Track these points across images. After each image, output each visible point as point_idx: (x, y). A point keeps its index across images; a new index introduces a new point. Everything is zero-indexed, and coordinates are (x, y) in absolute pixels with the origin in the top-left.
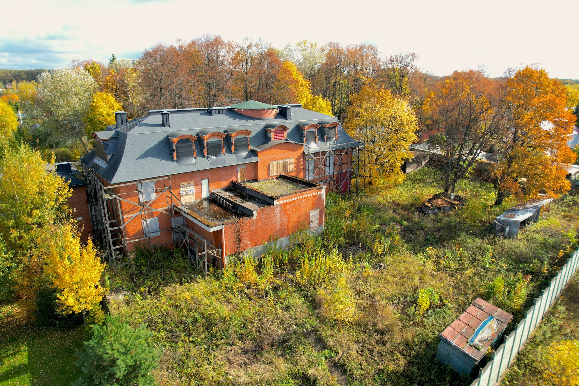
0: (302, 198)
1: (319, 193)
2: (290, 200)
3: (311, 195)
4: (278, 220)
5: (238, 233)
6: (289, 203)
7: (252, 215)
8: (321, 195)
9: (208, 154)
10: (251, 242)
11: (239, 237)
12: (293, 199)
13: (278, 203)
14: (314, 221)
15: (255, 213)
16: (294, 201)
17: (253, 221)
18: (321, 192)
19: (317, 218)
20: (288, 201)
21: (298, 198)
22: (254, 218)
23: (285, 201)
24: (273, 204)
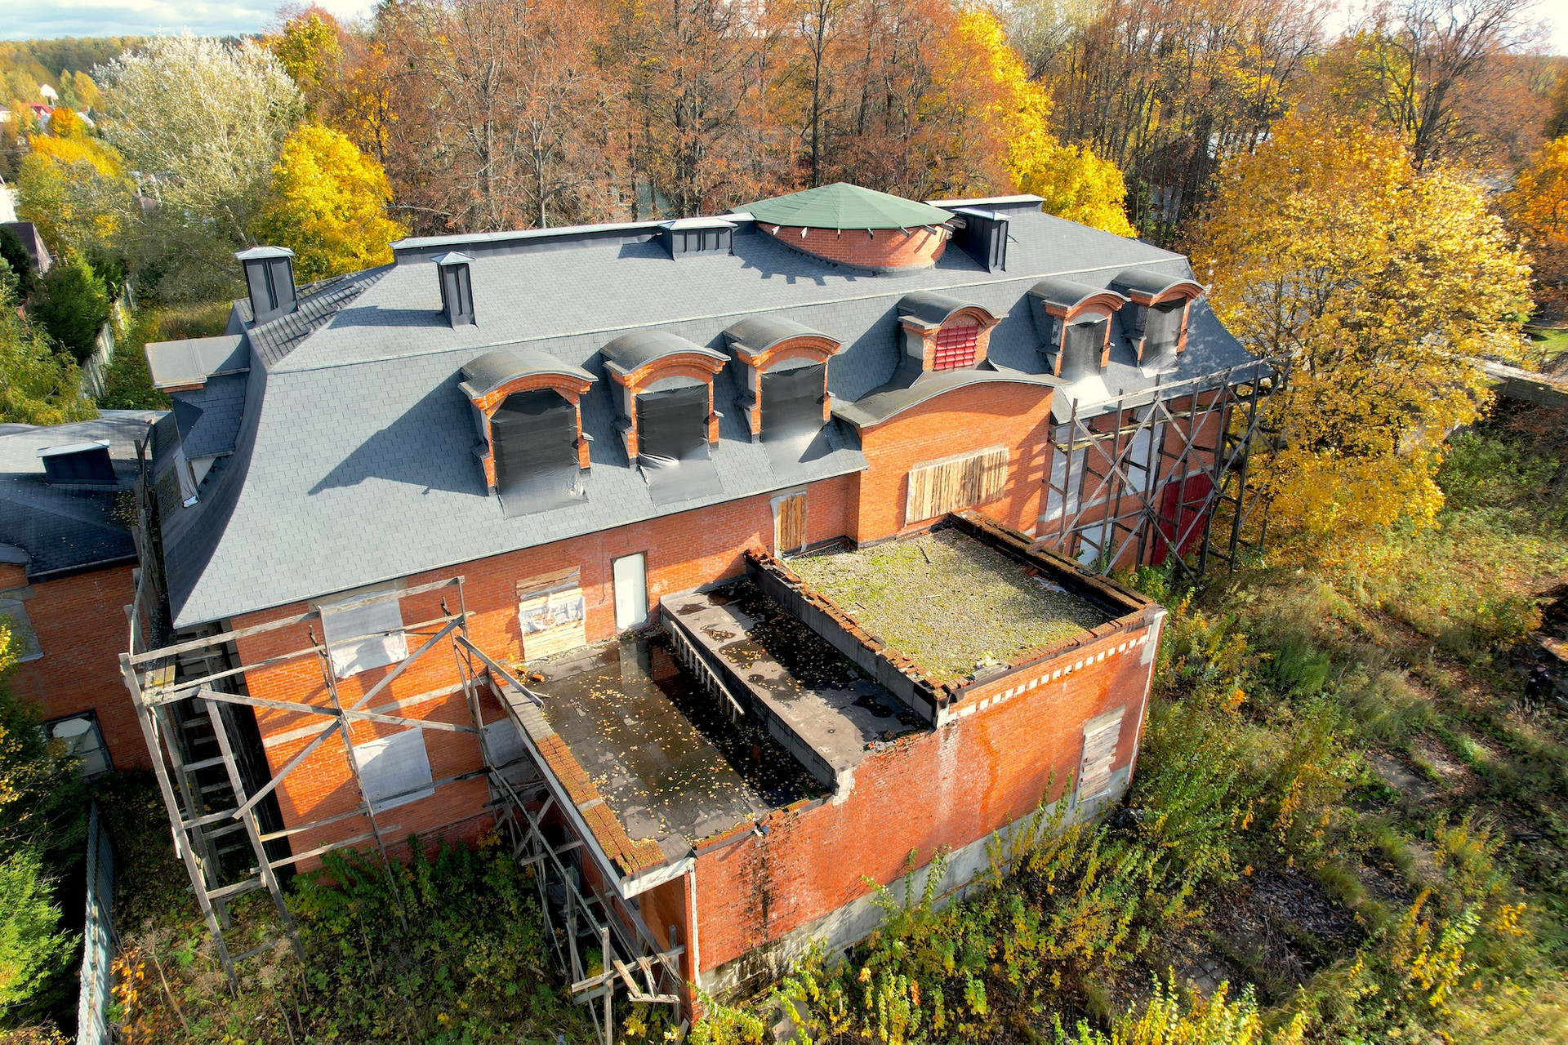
0: (1061, 678)
1: (1133, 643)
2: (1009, 694)
3: (1101, 657)
4: (946, 786)
5: (762, 873)
6: (1001, 709)
7: (830, 788)
8: (1138, 650)
9: (642, 449)
10: (819, 895)
11: (766, 887)
12: (1021, 689)
13: (954, 716)
14: (1097, 759)
15: (845, 781)
16: (1026, 694)
17: (836, 810)
18: (1143, 640)
19: (1110, 745)
20: (997, 699)
21: (1045, 679)
22: (840, 799)
23: (984, 705)
24: (929, 725)
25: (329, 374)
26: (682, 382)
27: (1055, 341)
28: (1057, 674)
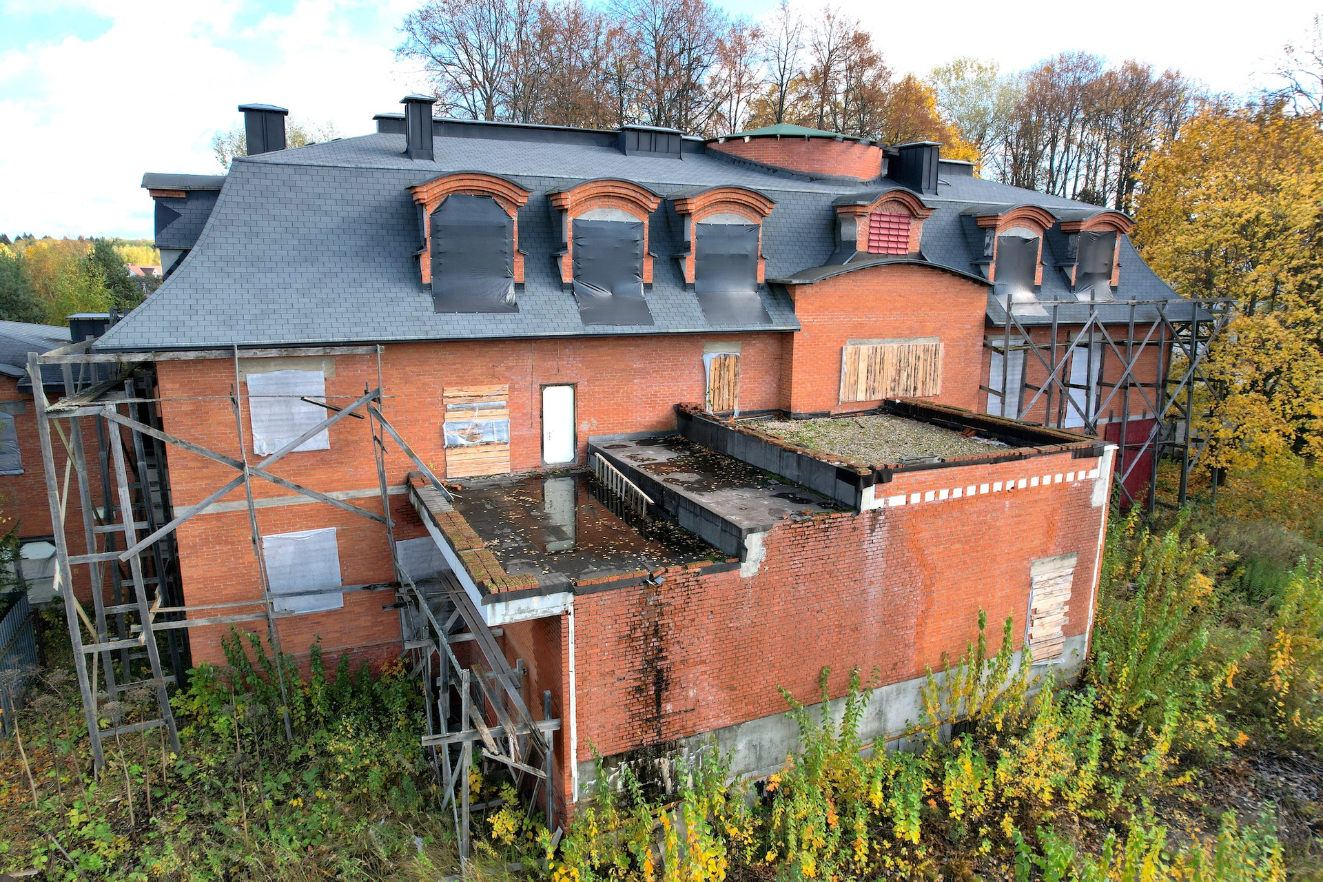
0: (1003, 493)
1: (1082, 475)
2: (944, 494)
3: (1047, 480)
4: (874, 591)
5: (654, 642)
6: (934, 510)
7: (740, 554)
8: (1088, 485)
9: (576, 277)
10: (723, 695)
11: (661, 664)
12: (957, 493)
13: (879, 504)
14: (1048, 613)
15: (754, 544)
16: (964, 500)
17: (744, 584)
18: (1093, 474)
19: (1062, 599)
20: (930, 496)
21: (984, 489)
22: (748, 569)
23: (915, 498)
24: (856, 508)
25: (290, 170)
26: (618, 215)
27: (988, 252)
28: (997, 487)
